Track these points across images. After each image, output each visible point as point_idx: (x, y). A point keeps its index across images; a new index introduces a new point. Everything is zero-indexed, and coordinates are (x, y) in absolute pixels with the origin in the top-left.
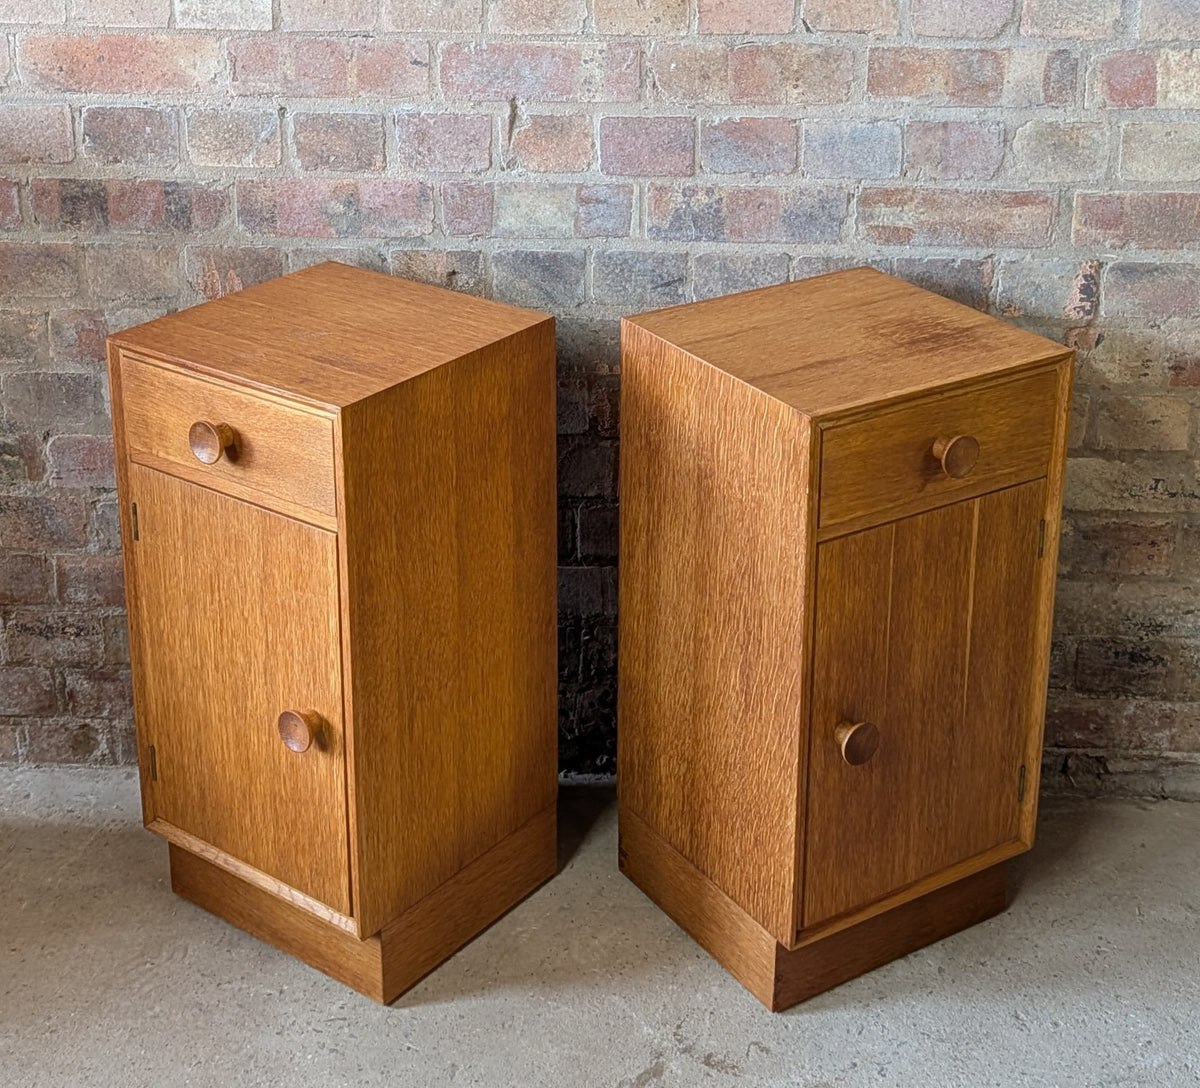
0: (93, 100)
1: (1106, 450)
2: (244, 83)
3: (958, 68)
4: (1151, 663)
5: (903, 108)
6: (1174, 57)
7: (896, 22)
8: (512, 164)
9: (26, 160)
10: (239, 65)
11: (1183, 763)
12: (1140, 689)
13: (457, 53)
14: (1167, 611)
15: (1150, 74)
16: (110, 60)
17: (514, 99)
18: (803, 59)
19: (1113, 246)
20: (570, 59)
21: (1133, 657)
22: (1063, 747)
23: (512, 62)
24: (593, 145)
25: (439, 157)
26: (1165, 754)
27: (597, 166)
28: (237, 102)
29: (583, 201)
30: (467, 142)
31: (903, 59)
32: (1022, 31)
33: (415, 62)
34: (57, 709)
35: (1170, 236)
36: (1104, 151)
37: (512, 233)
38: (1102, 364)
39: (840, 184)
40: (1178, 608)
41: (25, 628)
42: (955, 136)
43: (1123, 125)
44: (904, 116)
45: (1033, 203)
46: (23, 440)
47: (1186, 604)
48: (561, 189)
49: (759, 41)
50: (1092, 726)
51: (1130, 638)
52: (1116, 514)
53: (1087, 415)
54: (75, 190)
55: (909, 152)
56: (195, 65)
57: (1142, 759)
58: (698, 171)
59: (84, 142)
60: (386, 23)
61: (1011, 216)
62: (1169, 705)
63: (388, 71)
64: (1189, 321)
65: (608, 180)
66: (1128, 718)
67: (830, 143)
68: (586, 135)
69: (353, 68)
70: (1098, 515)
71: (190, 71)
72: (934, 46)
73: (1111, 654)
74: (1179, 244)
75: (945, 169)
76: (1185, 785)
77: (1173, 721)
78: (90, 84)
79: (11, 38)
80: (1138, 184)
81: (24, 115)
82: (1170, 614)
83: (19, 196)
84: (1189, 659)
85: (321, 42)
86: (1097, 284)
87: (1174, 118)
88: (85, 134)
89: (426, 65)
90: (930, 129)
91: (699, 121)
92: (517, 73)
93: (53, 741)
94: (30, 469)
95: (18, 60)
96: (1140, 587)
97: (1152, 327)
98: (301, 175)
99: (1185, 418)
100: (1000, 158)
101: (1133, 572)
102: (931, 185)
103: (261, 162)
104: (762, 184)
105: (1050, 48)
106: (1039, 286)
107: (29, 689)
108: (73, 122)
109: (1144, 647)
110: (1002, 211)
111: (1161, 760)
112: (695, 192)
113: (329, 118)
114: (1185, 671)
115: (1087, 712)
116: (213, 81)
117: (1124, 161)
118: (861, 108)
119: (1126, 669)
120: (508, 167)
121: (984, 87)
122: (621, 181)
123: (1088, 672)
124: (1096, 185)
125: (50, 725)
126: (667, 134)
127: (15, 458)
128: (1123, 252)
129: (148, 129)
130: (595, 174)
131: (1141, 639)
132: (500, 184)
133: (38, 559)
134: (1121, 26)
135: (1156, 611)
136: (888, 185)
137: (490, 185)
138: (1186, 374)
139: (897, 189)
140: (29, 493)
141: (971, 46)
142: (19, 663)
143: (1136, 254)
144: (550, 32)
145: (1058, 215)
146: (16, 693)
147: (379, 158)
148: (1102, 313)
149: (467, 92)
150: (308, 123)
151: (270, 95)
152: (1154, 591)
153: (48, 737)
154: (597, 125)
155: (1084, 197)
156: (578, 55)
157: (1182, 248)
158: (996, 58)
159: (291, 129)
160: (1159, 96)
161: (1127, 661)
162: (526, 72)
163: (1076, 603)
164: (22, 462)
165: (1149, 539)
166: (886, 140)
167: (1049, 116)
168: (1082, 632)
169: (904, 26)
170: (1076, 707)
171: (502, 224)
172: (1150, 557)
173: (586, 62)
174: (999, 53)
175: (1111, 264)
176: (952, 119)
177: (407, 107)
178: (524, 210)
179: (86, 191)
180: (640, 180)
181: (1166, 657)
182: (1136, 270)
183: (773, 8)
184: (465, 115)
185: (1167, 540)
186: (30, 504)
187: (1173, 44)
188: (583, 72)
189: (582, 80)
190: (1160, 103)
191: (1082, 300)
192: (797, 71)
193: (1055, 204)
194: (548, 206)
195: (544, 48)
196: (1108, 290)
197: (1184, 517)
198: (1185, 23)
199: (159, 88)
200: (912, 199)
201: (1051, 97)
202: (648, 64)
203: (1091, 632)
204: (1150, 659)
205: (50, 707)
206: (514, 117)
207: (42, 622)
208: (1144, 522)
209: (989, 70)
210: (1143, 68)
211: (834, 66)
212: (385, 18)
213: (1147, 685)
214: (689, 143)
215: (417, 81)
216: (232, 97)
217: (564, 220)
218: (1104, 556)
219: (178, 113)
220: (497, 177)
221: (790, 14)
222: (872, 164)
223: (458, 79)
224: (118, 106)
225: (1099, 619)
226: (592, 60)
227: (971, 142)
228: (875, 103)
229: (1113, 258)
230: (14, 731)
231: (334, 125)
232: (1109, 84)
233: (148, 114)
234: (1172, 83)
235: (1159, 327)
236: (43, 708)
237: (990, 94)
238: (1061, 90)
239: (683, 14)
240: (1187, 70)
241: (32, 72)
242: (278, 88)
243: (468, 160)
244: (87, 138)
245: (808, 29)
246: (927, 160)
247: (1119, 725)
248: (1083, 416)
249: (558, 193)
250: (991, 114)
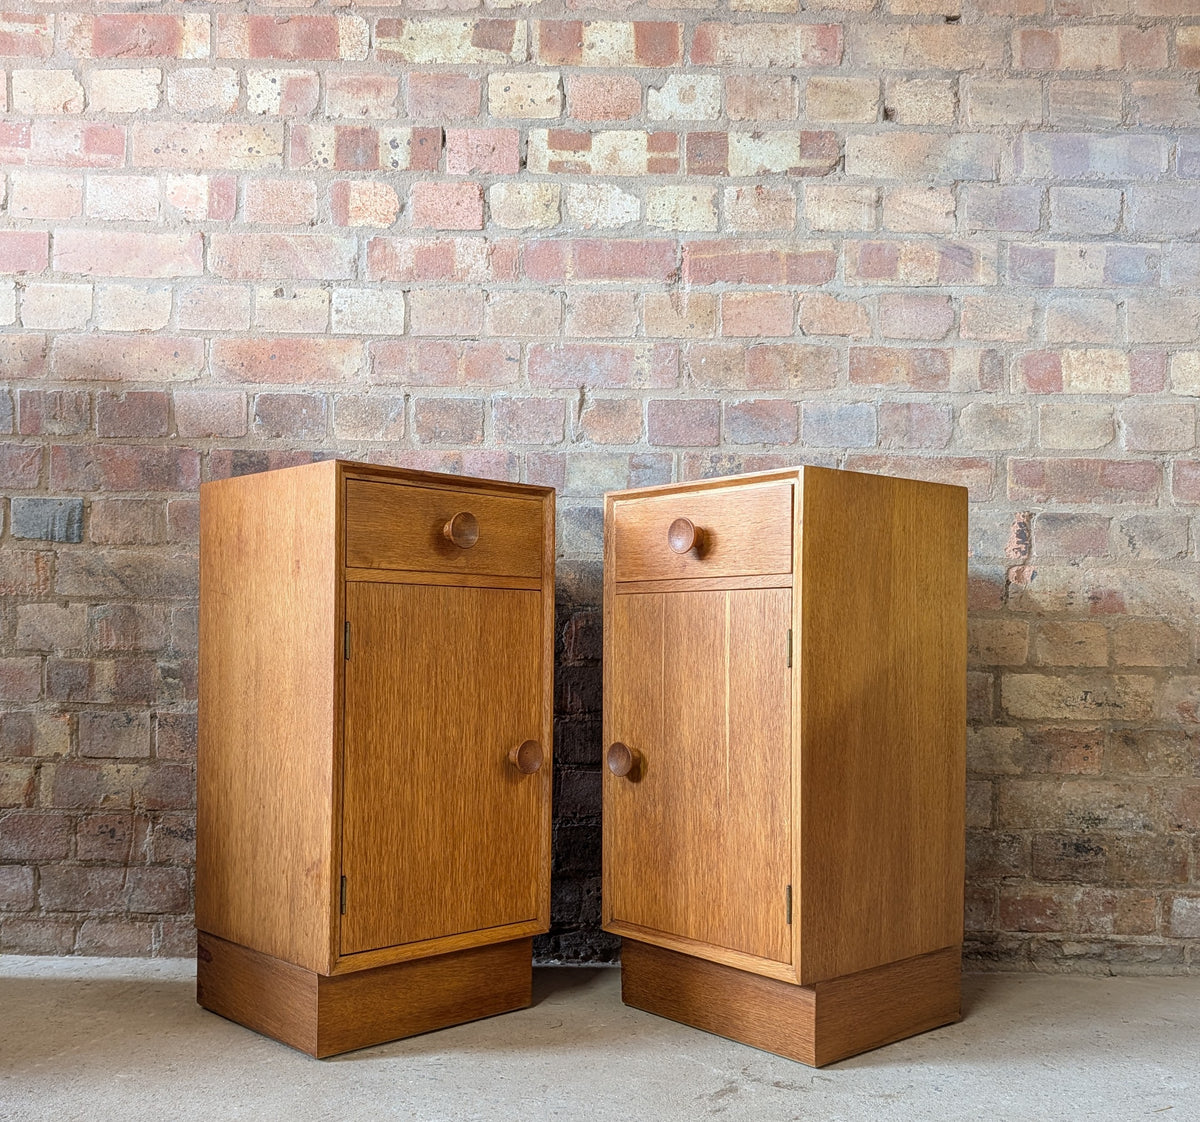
0: (265, 389)
1: (1045, 667)
2: (379, 375)
3: (916, 363)
4: (1092, 853)
5: (875, 393)
6: (1074, 355)
7: (868, 328)
8: (579, 438)
9: (209, 436)
10: (377, 361)
11: (1126, 946)
12: (1086, 876)
13: (541, 351)
14: (1102, 806)
15: (1057, 367)
16: (280, 357)
17: (583, 388)
18: (801, 356)
19: (1039, 501)
20: (626, 356)
21: (1078, 847)
22: (1027, 931)
23: (582, 358)
24: (642, 422)
25: (525, 432)
26: (1111, 937)
27: (645, 439)
28: (373, 390)
29: (634, 467)
30: (545, 420)
31: (874, 356)
32: (961, 335)
33: (509, 359)
34: (189, 906)
35: (1082, 492)
36: (1028, 425)
37: (579, 492)
38: (1036, 595)
39: (831, 452)
40: (1111, 803)
41: (170, 832)
42: (916, 414)
43: (1040, 405)
44: (878, 398)
45: (976, 466)
46: (185, 665)
47: (1117, 799)
48: (617, 458)
49: (768, 342)
50: (1048, 912)
51: (1074, 832)
52: (1056, 721)
53: (1028, 637)
54: (244, 459)
55: (882, 426)
56: (343, 362)
57: (1092, 942)
58: (723, 442)
59: (255, 420)
60: (490, 331)
61: (961, 476)
62: (1109, 891)
63: (489, 365)
64: (1100, 559)
65: (653, 450)
66: (1077, 904)
67: (823, 419)
68: (637, 415)
69: (462, 364)
70: (1042, 723)
71: (339, 366)
72: (897, 346)
73: (1059, 845)
74: (1088, 499)
75: (910, 440)
76: (1128, 967)
77: (1115, 907)
78: (263, 376)
79: (207, 342)
80: (1055, 452)
81: (211, 400)
82: (1105, 809)
83: (201, 464)
84: (1123, 850)
85: (439, 344)
86: (1029, 531)
87: (1077, 401)
88: (257, 414)
89: (517, 361)
90: (897, 409)
91: (723, 402)
92: (586, 367)
93: (183, 936)
94: (187, 690)
95: (211, 359)
96: (1079, 785)
97: (1073, 565)
98: (418, 447)
99: (1103, 639)
100: (950, 430)
101: (1073, 771)
102: (900, 453)
103: (389, 436)
104: (771, 453)
105: (982, 348)
106: (985, 532)
107: (167, 887)
108: (248, 407)
109: (1086, 839)
110: (954, 472)
111: (1107, 944)
112: (720, 459)
113: (442, 402)
114: (1121, 861)
115: (1044, 899)
116: (356, 374)
117: (1042, 433)
118: (847, 391)
119: (1073, 859)
120: (577, 440)
121: (936, 377)
122: (664, 451)
123: (1043, 861)
124: (1023, 452)
125: (181, 921)
126: (699, 412)
127: (177, 681)
128: (1045, 505)
129: (304, 411)
130: (644, 446)
131: (1084, 831)
132: (571, 454)
133: (186, 769)
134: (1033, 332)
135: (1094, 806)
136: (868, 453)
137: (563, 455)
138: (1101, 604)
139: (874, 456)
140: (185, 710)
141: (925, 346)
142: (162, 864)
143: (1055, 507)
144: (611, 336)
145: (996, 476)
146: (156, 892)
147: (479, 433)
148: (1035, 554)
149: (547, 381)
150: (427, 406)
151: (398, 385)
152: (1091, 789)
153: (179, 932)
154: (646, 406)
155: (1015, 462)
156: (632, 352)
157: (1090, 501)
158: (944, 355)
159: (413, 410)
160: (1065, 384)
161: (1073, 852)
162: (593, 365)
163: (1028, 800)
164: (182, 683)
165: (1083, 742)
166: (865, 417)
167: (985, 399)
168: (1036, 826)
169: (875, 331)
170: (1035, 894)
171: (572, 486)
172: (1085, 758)
173: (638, 358)
174: (946, 352)
175: (1038, 515)
176: (913, 401)
177: (502, 393)
178: (588, 474)
179: (253, 459)
180: (678, 450)
181: (1104, 848)
182: (1057, 519)
183: (777, 317)
184: (546, 399)
185: (1097, 743)
186: (184, 720)
187: (1072, 345)
188: (635, 366)
189: (635, 372)
190: (1066, 390)
191: (1018, 543)
192: (796, 365)
193: (993, 467)
194: (606, 471)
195: (607, 347)
196: (1037, 534)
197: (1109, 723)
198: (1079, 329)
199: (315, 379)
200: (885, 464)
201: (985, 384)
202: (684, 359)
203: (1043, 827)
204: (1092, 849)
205: (184, 904)
206: (582, 401)
207: (183, 825)
208: (1081, 729)
209: (938, 365)
210: (1052, 363)
211: (824, 360)
212: (488, 325)
213: (1091, 873)
214: (716, 420)
215: (510, 374)
216: (370, 387)
217: (619, 483)
218: (1049, 757)
219: (327, 398)
220: (569, 448)
221: (790, 322)
222: (855, 436)
223: (541, 371)
224: (283, 393)
225: (1048, 814)
226: (642, 356)
227: (929, 419)
228: (855, 389)
229: (1039, 510)
230: (150, 927)
231: (445, 407)
232: (1028, 376)
233: (305, 399)
234: (1073, 375)
235: (1078, 564)
236: (177, 906)
237: (941, 382)
238: (992, 379)
239: (711, 322)
240: (1084, 364)
241: (221, 367)
242: (405, 379)
243: (547, 434)
244: (257, 418)
245: (804, 333)
246: (897, 432)
247: (1070, 911)
248: (1025, 638)
249: (615, 461)
250: (942, 398)
